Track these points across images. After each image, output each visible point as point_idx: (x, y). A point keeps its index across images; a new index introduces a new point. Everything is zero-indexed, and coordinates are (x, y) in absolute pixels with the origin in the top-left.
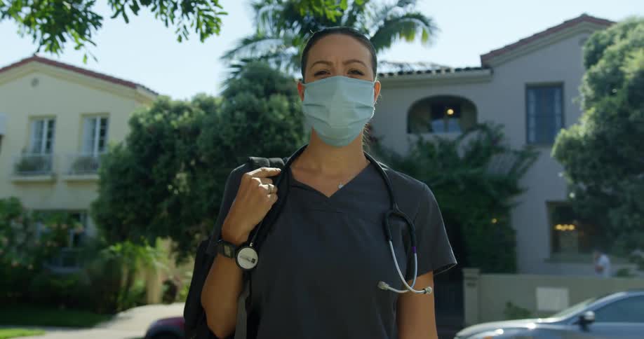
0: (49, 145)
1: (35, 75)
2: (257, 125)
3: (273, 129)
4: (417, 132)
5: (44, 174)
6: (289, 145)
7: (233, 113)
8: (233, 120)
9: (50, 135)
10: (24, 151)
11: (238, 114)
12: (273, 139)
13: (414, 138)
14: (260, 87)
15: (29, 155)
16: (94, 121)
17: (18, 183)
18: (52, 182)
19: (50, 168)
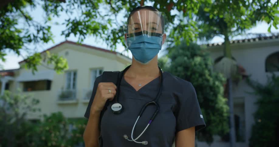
0: (74, 85)
1: (66, 50)
2: (189, 73)
3: (197, 75)
4: (271, 71)
5: (72, 99)
6: (206, 83)
7: (176, 68)
8: (176, 71)
9: (74, 79)
10: (62, 88)
11: (180, 69)
12: (197, 81)
13: (270, 75)
14: (188, 53)
15: (65, 90)
16: (96, 72)
17: (60, 105)
18: (76, 104)
19: (75, 96)
